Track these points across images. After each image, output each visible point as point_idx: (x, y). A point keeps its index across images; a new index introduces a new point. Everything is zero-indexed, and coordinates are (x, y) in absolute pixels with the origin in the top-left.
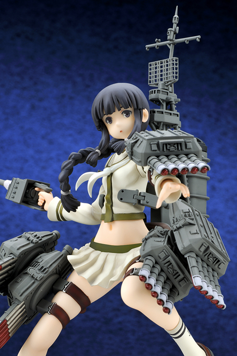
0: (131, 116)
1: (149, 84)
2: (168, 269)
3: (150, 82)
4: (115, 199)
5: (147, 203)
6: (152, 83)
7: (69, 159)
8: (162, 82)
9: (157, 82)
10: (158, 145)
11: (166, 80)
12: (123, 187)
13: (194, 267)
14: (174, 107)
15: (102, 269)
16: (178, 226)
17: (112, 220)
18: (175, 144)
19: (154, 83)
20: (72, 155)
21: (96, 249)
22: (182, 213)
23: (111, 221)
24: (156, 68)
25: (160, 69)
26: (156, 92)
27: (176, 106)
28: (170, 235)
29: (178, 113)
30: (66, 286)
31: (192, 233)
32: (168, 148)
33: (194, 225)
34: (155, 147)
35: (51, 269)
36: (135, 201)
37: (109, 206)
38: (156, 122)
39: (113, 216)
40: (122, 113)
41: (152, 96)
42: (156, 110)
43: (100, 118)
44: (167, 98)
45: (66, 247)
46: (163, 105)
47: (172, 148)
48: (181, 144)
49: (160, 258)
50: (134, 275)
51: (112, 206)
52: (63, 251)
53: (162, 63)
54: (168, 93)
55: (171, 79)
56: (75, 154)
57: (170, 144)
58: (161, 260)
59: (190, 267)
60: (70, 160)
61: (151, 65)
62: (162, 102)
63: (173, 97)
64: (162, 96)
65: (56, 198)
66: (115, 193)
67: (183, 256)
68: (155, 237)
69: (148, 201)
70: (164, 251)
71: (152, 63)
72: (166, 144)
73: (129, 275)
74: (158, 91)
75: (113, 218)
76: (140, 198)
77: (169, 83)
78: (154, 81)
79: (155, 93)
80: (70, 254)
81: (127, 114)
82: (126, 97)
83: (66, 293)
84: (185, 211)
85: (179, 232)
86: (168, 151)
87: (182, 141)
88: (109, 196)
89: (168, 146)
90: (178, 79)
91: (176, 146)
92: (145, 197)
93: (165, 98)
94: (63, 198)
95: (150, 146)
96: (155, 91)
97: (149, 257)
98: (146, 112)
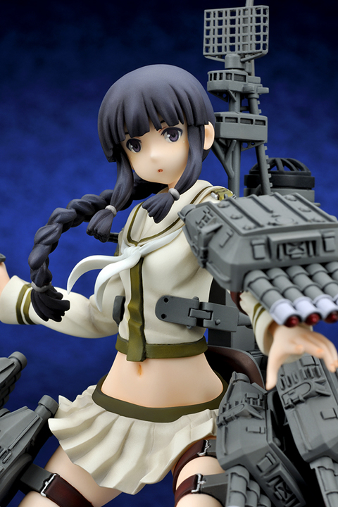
0: (182, 139)
1: (205, 53)
2: (276, 490)
3: (207, 49)
4: (150, 313)
5: (217, 324)
6: (211, 52)
7: (51, 223)
8: (234, 55)
9: (223, 52)
10: (268, 245)
11: (241, 51)
12: (167, 290)
13: (332, 493)
14: (256, 103)
15: (121, 452)
16: (294, 397)
17: (144, 358)
18: (302, 243)
19: (216, 53)
20: (57, 215)
21: (108, 409)
22: (300, 368)
23: (142, 361)
24: (220, 23)
25: (229, 26)
26: (224, 76)
27: (259, 103)
28: (272, 410)
29: (265, 118)
30: (47, 484)
31: (325, 416)
32: (288, 253)
33: (328, 396)
34: (261, 252)
35: (16, 453)
36: (192, 322)
37: (138, 326)
38: (222, 138)
39: (144, 348)
40: (163, 133)
41: (217, 84)
42: (223, 114)
43: (116, 142)
44: (244, 88)
45: (46, 400)
46: (234, 101)
47: (296, 253)
48: (314, 243)
49: (261, 471)
50: (199, 492)
51: (143, 327)
52: (40, 409)
53: (233, 13)
54: (245, 76)
55: (254, 50)
56: (63, 213)
57: (291, 243)
58: (261, 474)
59: (324, 494)
60: (54, 226)
61: (208, 15)
62: (233, 95)
63: (255, 85)
64: (234, 86)
65: (15, 278)
66: (150, 301)
67: (307, 464)
68: (245, 416)
69: (218, 321)
70: (269, 455)
71: (212, 11)
72: (284, 245)
73: (189, 492)
74: (227, 74)
75: (146, 353)
76: (201, 314)
77: (250, 57)
78: (216, 49)
79: (221, 78)
80: (53, 416)
81: (173, 135)
82: (172, 102)
83: (47, 496)
84: (305, 363)
85: (297, 412)
86: (287, 258)
87: (318, 237)
88: (136, 307)
89: (288, 248)
90: (267, 50)
91: (304, 246)
92: (211, 312)
93: (240, 90)
94: (36, 297)
95: (249, 249)
96: (221, 74)
97: (238, 470)
98: (209, 128)
